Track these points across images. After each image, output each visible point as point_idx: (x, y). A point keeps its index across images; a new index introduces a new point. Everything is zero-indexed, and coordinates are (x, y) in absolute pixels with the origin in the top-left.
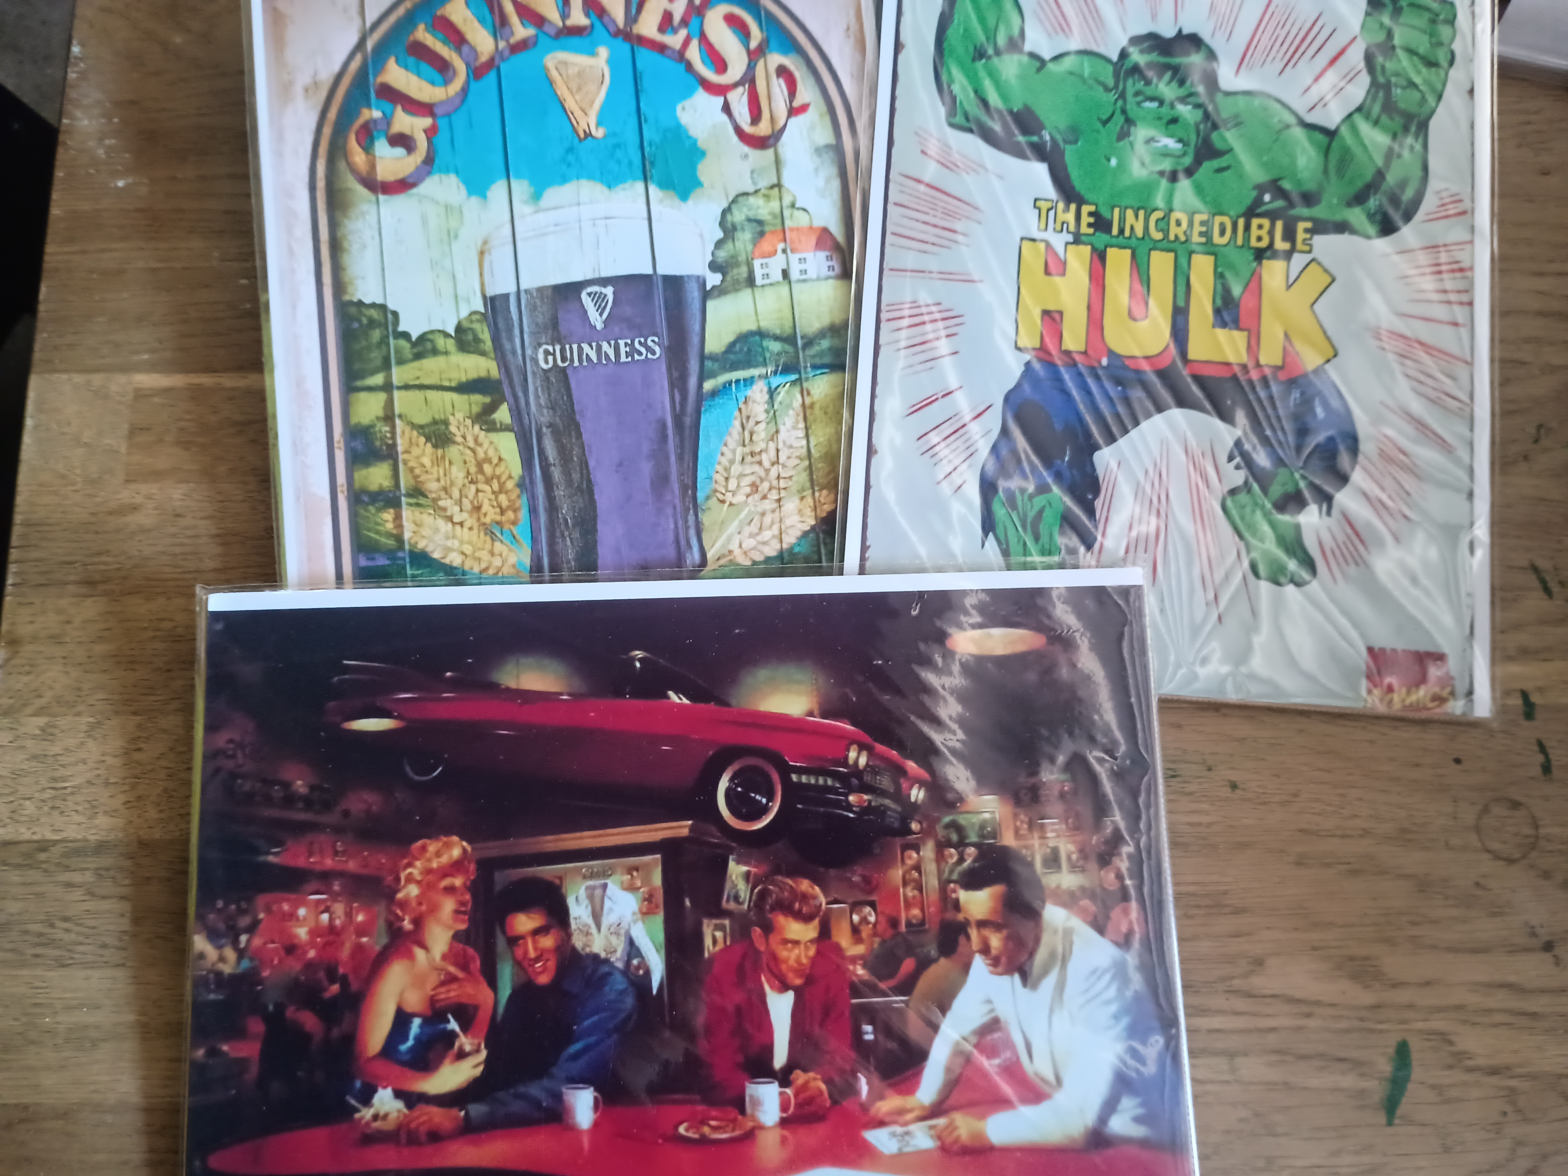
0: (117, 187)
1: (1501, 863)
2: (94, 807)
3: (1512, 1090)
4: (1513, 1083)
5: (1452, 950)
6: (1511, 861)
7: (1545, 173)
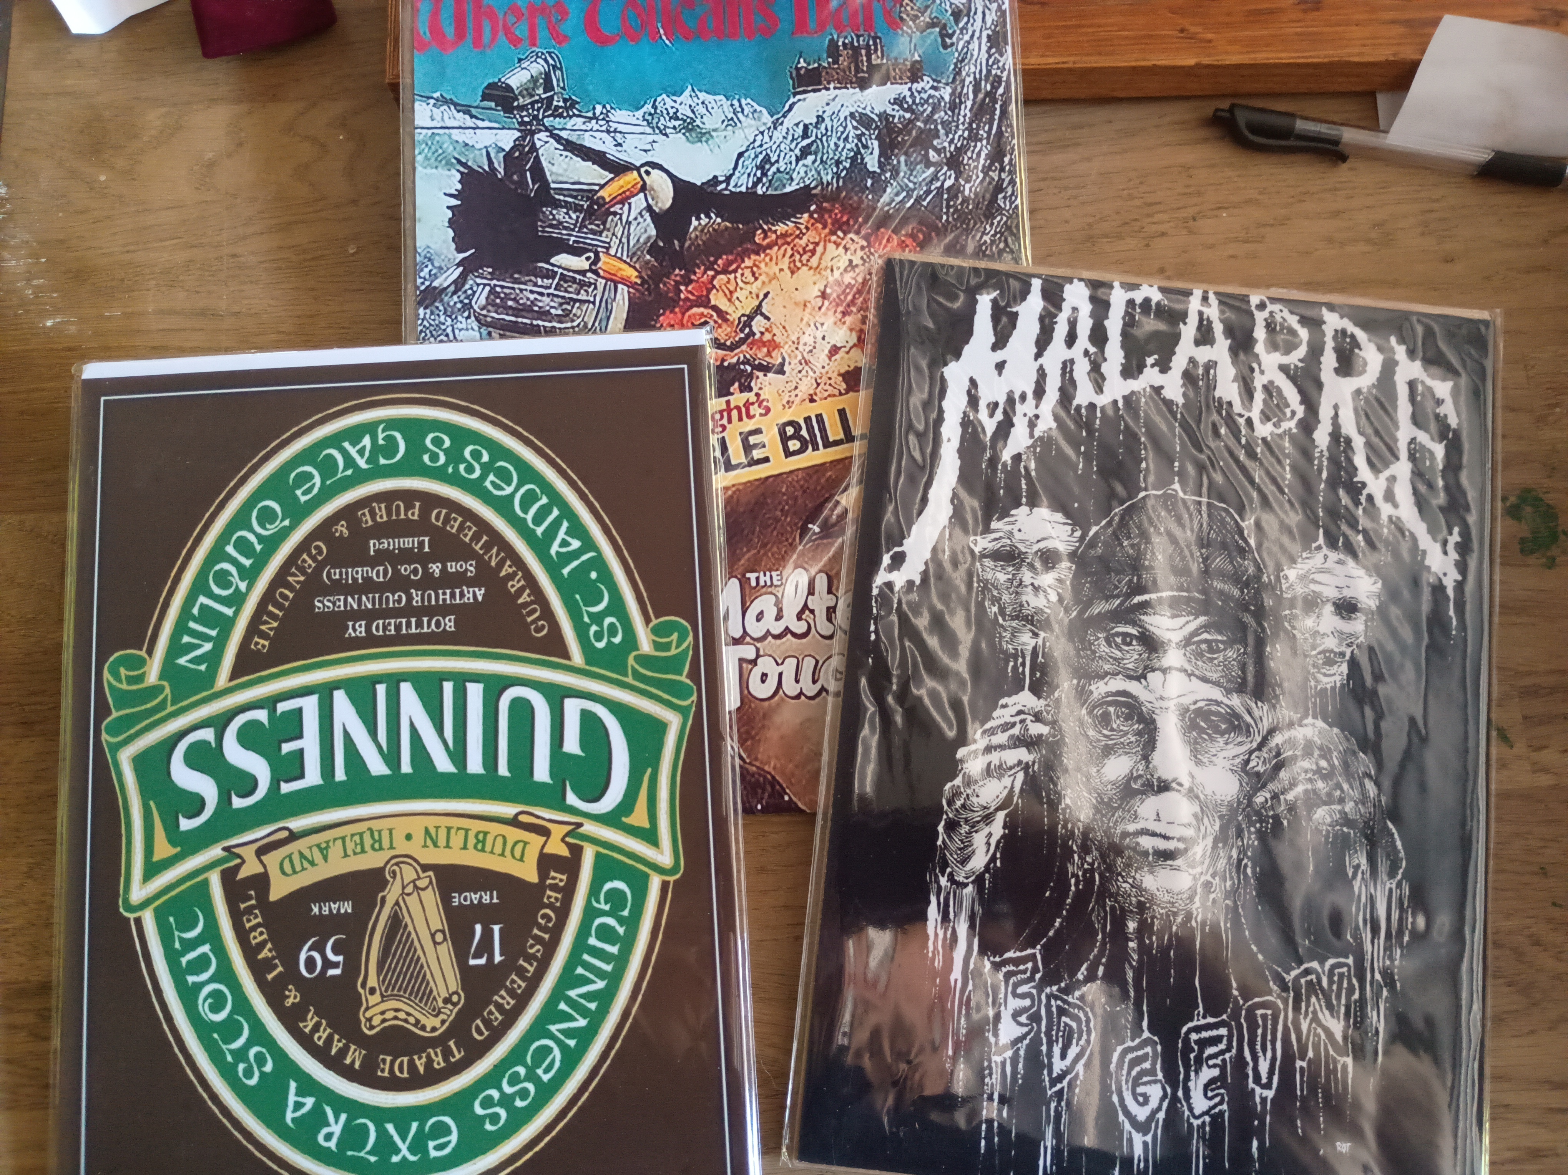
0: (45, 327)
2: (35, 948)
7: (1449, 260)
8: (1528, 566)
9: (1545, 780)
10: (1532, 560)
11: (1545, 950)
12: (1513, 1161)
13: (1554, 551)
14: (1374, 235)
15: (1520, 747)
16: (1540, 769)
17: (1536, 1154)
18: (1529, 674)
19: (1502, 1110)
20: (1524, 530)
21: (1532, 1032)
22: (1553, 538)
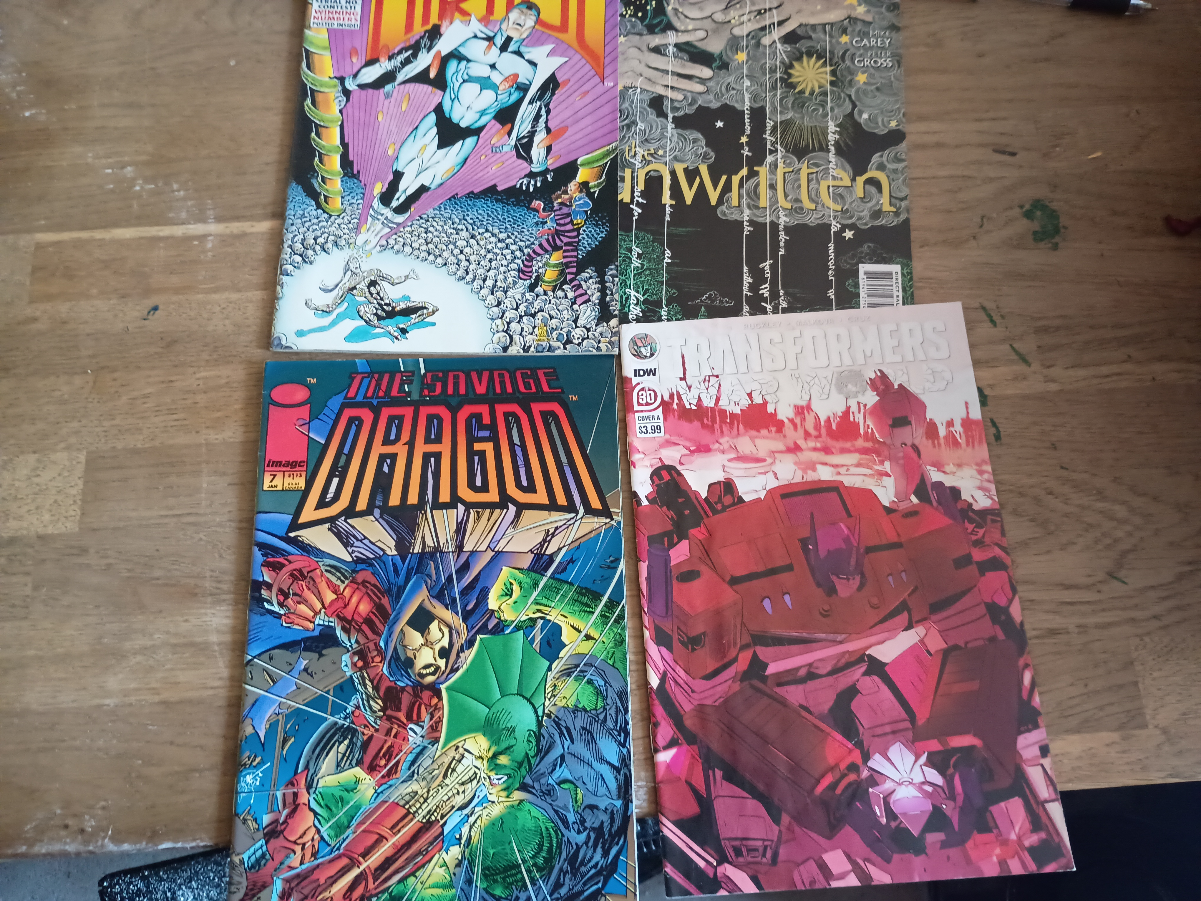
0: (24, 117)
8: (1038, 249)
9: (1053, 387)
10: (1042, 245)
11: (1056, 498)
13: (1057, 239)
15: (1036, 366)
16: (1049, 379)
18: (1041, 318)
20: (1036, 226)
21: (1049, 552)
22: (1056, 231)
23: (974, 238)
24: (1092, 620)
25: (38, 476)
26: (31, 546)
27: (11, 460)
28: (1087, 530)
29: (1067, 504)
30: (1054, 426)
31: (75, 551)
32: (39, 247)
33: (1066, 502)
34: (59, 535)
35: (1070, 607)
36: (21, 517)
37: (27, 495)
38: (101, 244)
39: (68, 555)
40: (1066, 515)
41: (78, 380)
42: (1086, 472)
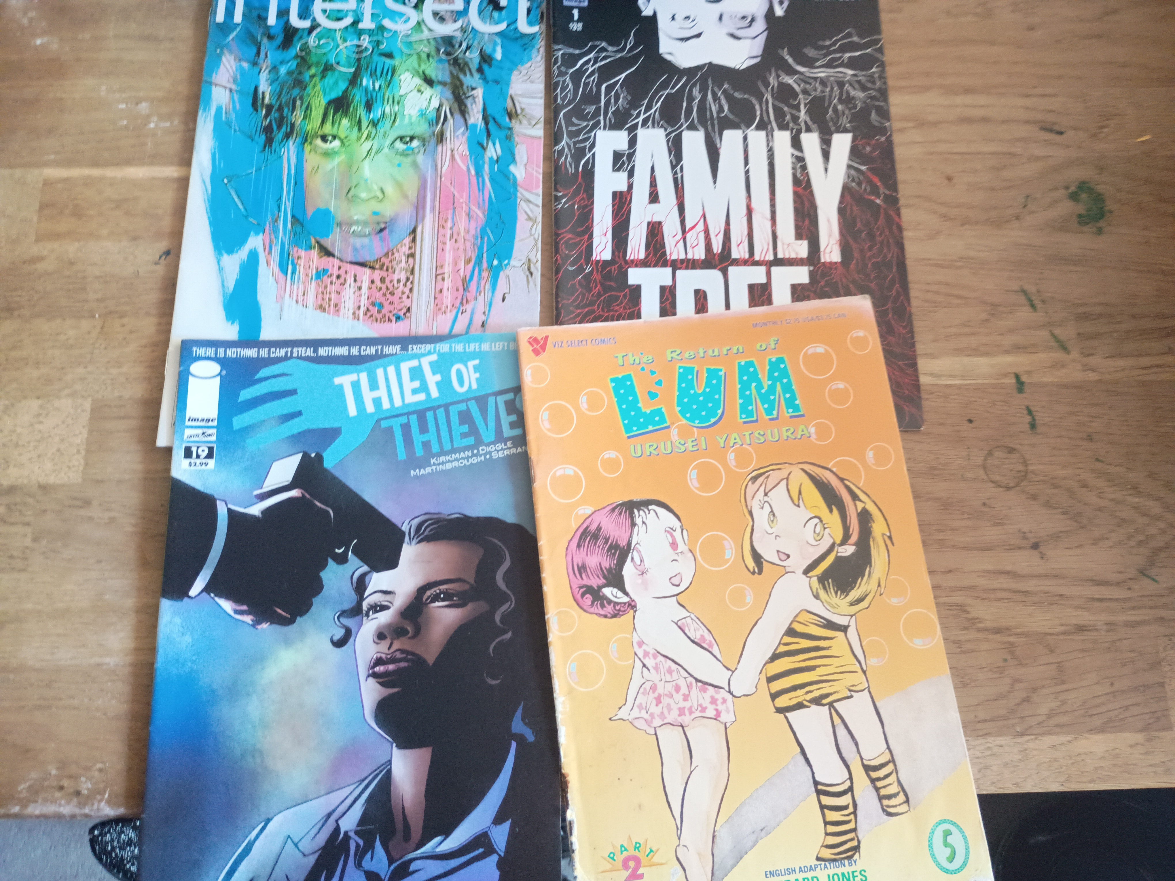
0: (35, 45)
1: (1001, 489)
3: (1011, 644)
4: (1012, 639)
5: (967, 548)
6: (1008, 488)
8: (1083, 233)
9: (1092, 376)
10: (1086, 229)
11: (1090, 491)
12: (1064, 633)
13: (1101, 224)
14: (979, 10)
15: (1075, 354)
16: (1088, 368)
17: (1081, 629)
18: (1081, 305)
19: (1057, 598)
20: (1081, 209)
21: (1080, 546)
22: (1101, 215)
23: (1018, 218)
24: (1121, 618)
25: (41, 422)
26: (33, 496)
27: (13, 405)
28: (1119, 525)
29: (1101, 498)
30: (1092, 416)
31: (78, 503)
32: (47, 183)
33: (1100, 495)
34: (63, 485)
35: (1098, 604)
36: (23, 464)
37: (29, 442)
38: (112, 182)
39: (70, 506)
40: (1100, 509)
41: (85, 324)
42: (1122, 466)
